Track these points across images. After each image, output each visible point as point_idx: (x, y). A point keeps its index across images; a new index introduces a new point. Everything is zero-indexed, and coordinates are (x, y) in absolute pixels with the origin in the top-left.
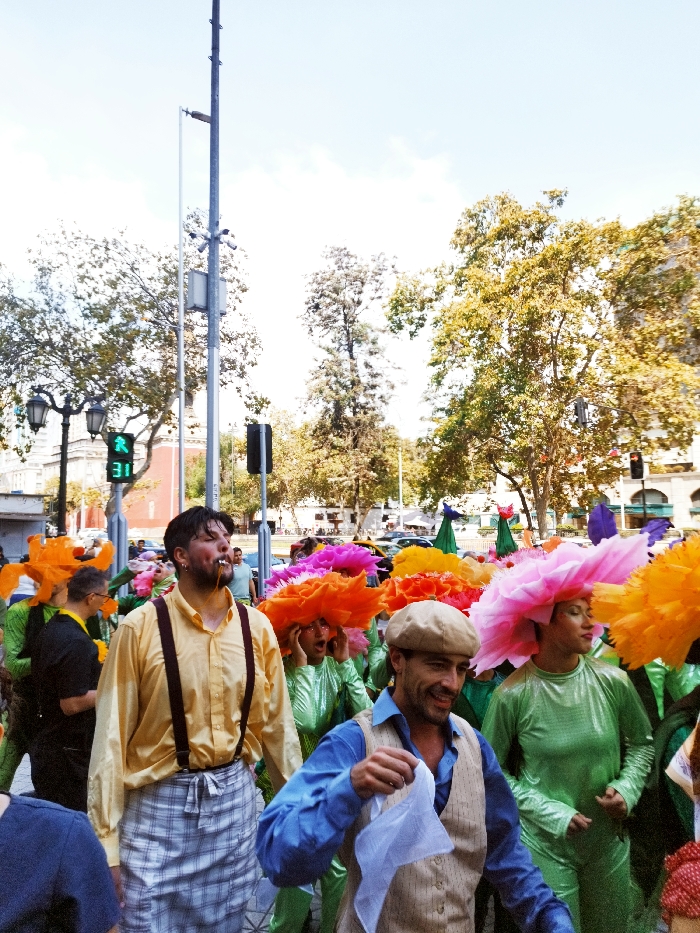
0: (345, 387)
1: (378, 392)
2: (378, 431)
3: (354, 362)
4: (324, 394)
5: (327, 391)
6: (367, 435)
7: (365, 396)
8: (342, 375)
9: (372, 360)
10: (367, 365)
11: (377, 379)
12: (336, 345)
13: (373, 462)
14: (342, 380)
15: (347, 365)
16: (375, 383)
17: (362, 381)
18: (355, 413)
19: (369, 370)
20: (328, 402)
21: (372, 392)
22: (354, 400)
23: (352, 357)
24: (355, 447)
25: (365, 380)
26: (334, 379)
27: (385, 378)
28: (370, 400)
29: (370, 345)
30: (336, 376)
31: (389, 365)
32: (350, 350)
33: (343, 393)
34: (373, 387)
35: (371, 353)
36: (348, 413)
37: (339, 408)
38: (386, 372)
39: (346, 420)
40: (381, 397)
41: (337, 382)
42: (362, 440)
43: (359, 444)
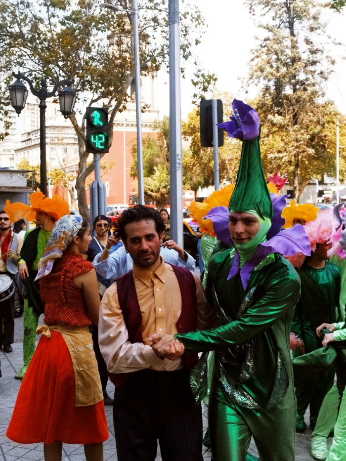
0: (286, 65)
1: (318, 68)
2: (317, 107)
3: (295, 39)
4: (265, 73)
5: (268, 69)
6: (307, 112)
7: (306, 72)
8: (282, 52)
9: (313, 37)
10: (308, 42)
11: (317, 55)
12: (277, 22)
13: (312, 138)
14: (283, 58)
15: (287, 43)
16: (315, 59)
17: (302, 58)
18: (295, 90)
19: (309, 47)
20: (269, 81)
21: (311, 68)
22: (294, 77)
23: (292, 34)
24: (295, 123)
25: (305, 56)
26: (274, 57)
27: (325, 54)
28: (310, 76)
29: (312, 21)
30: (276, 54)
31: (330, 41)
32: (291, 26)
33: (284, 70)
34: (314, 63)
35: (312, 29)
36: (288, 90)
37: (279, 86)
38: (326, 48)
39: (287, 97)
40: (322, 73)
41: (278, 59)
42: (302, 116)
43: (299, 121)
